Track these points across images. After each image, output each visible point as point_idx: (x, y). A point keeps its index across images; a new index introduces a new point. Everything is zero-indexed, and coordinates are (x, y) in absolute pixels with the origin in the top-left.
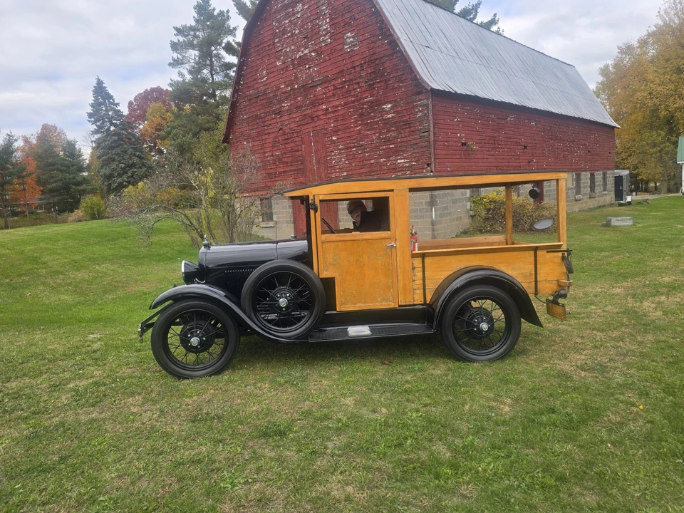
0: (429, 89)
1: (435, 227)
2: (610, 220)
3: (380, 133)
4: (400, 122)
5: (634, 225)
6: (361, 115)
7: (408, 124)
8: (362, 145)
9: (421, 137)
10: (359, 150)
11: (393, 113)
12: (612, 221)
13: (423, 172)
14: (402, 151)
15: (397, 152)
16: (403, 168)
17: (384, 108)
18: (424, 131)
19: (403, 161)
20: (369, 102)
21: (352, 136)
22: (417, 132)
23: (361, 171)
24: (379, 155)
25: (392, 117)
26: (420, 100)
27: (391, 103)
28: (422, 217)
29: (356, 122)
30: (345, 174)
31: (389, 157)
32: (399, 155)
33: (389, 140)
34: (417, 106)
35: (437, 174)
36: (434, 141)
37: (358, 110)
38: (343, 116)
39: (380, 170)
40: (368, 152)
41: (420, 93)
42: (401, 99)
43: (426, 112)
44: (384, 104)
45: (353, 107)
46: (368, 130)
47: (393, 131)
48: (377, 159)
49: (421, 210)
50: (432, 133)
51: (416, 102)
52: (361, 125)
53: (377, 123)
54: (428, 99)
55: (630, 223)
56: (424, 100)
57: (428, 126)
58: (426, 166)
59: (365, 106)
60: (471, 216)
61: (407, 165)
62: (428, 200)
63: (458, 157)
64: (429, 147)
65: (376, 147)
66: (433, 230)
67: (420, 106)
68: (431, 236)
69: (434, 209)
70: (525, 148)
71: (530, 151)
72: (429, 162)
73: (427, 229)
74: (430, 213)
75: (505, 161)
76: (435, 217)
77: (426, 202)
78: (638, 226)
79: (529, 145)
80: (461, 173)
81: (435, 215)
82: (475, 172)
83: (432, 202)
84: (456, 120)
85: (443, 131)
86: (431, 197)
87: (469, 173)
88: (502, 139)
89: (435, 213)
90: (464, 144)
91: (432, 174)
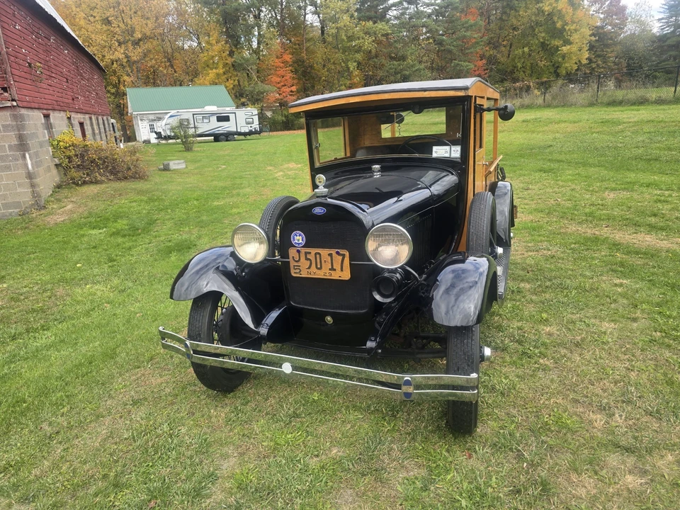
1: (35, 181)
2: (169, 164)
5: (186, 167)
12: (171, 164)
28: (8, 168)
35: (20, 103)
36: (7, 53)
49: (3, 158)
50: (2, 41)
55: (184, 166)
58: (0, 90)
60: (56, 165)
62: (15, 142)
63: (29, 82)
68: (30, 194)
69: (27, 156)
70: (68, 82)
71: (71, 86)
72: (6, 86)
73: (20, 185)
74: (21, 161)
75: (60, 95)
76: (32, 167)
77: (10, 147)
78: (189, 168)
79: (69, 78)
80: (36, 106)
81: (32, 164)
82: (46, 107)
83: (22, 146)
84: (17, 27)
85: (10, 40)
86: (21, 138)
87: (42, 106)
88: (53, 66)
89: (31, 160)
90: (30, 64)
91: (15, 104)
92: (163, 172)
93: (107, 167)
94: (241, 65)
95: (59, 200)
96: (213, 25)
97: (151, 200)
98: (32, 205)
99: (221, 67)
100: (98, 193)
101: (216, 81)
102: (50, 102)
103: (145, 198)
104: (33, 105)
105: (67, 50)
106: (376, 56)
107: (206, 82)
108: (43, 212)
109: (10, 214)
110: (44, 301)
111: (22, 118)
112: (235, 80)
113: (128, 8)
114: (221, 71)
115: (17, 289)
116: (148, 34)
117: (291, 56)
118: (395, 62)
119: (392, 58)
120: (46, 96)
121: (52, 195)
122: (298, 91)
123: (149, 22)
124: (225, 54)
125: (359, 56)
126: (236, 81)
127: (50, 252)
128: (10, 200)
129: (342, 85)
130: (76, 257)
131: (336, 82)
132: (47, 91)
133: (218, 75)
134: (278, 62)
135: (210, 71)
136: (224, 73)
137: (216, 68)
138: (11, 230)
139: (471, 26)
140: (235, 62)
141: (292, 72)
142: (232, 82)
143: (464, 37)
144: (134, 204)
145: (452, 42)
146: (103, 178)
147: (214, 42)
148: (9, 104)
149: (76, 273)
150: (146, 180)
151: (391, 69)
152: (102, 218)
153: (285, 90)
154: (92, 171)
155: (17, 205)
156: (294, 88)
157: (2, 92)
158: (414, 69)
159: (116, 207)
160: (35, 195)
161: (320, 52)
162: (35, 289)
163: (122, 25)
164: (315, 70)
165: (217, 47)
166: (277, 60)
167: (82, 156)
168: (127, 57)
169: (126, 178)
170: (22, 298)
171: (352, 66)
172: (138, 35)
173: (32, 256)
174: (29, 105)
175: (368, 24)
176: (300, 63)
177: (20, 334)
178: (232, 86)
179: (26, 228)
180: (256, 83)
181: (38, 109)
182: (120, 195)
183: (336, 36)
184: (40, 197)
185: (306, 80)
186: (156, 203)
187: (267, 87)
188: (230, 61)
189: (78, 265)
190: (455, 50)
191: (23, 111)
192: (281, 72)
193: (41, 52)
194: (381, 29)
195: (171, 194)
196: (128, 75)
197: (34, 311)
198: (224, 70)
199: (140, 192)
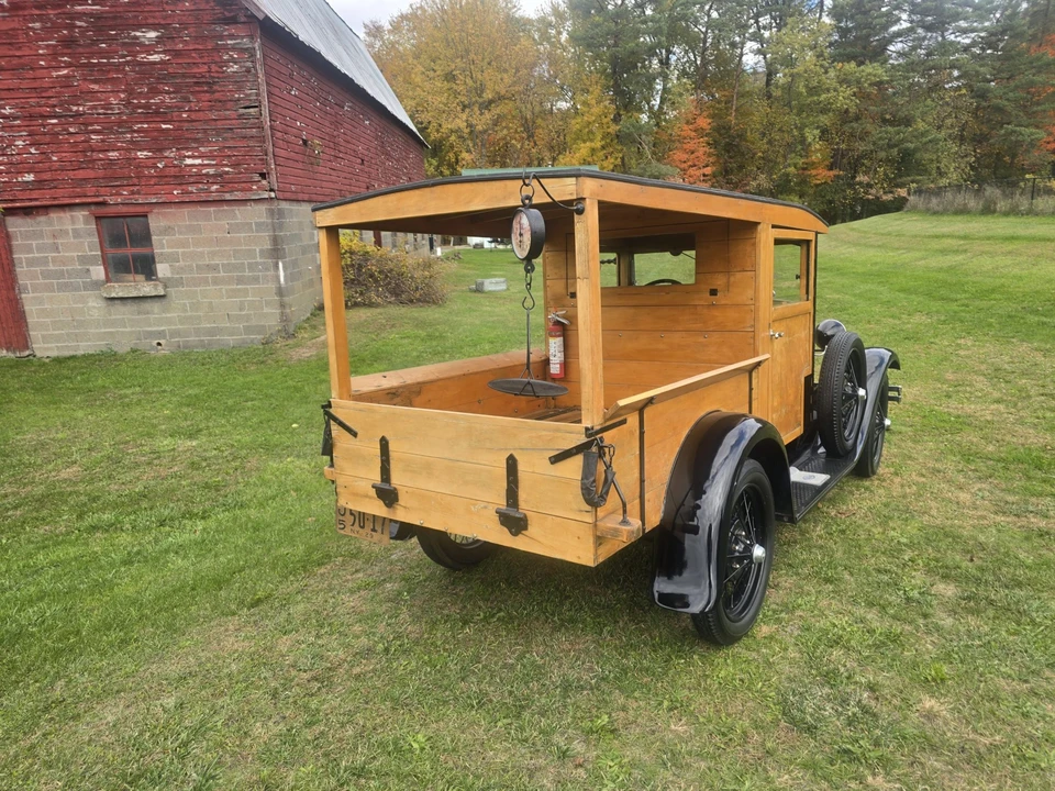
0: (261, 17)
1: (286, 299)
2: (482, 284)
3: (130, 92)
4: (184, 76)
5: (508, 289)
6: (68, 43)
7: (207, 84)
8: (78, 115)
9: (241, 116)
10: (70, 124)
11: (164, 52)
12: (486, 283)
13: (251, 190)
14: (196, 140)
15: (181, 141)
16: (200, 178)
17: (137, 38)
18: (247, 104)
19: (198, 161)
20: (91, 15)
21: (46, 89)
22: (229, 105)
23: (81, 174)
24: (132, 142)
25: (162, 62)
26: (232, 37)
27: (155, 30)
28: (256, 280)
29: (54, 55)
30: (30, 177)
31: (161, 150)
32: (187, 149)
33: (157, 113)
34: (226, 48)
35: (280, 195)
36: (272, 127)
37: (56, 28)
38: (13, 37)
39: (138, 177)
40: (95, 132)
41: (232, 21)
42: (185, 26)
43: (249, 64)
44: (138, 27)
45: (40, 18)
46: (95, 82)
47: (168, 93)
48: (128, 150)
49: (252, 267)
50: (265, 112)
51: (222, 38)
52: (68, 65)
53: (119, 68)
54: (252, 37)
55: (504, 287)
56: (243, 37)
57: (258, 95)
58: (257, 177)
59: (78, 23)
61: (211, 171)
62: (268, 246)
63: (300, 166)
64: (262, 140)
65: (120, 123)
66: (283, 306)
67: (233, 48)
68: (278, 317)
69: (281, 265)
70: (363, 164)
71: (367, 169)
72: (265, 171)
73: (268, 303)
74: (272, 273)
75: (347, 182)
76: (285, 280)
77: (261, 251)
78: (512, 290)
79: (366, 159)
80: (306, 197)
81: (285, 276)
82: (321, 198)
83: (276, 252)
84: (293, 93)
85: (279, 110)
86: (275, 240)
87: (314, 197)
88: (342, 143)
89: (284, 271)
90: (305, 142)
91: (273, 195)
92: (473, 294)
93: (389, 283)
94: (630, 135)
95: (314, 327)
96: (595, 77)
97: (430, 337)
98: (279, 331)
99: (599, 137)
100: (366, 321)
101: (590, 159)
102: (328, 191)
103: (423, 334)
104: (300, 196)
105: (369, 119)
106: (857, 118)
107: (574, 161)
108: (290, 342)
109: (252, 341)
110: (227, 474)
111: (281, 213)
112: (616, 158)
113: (480, 58)
114: (598, 144)
115: (204, 450)
116: (503, 92)
117: (709, 121)
118: (890, 129)
119: (885, 121)
120: (324, 184)
121: (308, 319)
122: (714, 175)
123: (505, 76)
124: (605, 120)
125: (825, 120)
126: (619, 160)
127: (273, 400)
128: (254, 322)
129: (789, 165)
130: (298, 412)
131: (780, 160)
132: (327, 178)
133: (593, 150)
134: (687, 130)
135: (582, 145)
136: (603, 148)
137: (592, 141)
138: (244, 364)
139: (1048, 65)
140: (619, 131)
141: (709, 144)
142: (612, 160)
143: (1032, 84)
144: (406, 341)
145: (1004, 93)
146: (379, 300)
147: (594, 102)
148: (266, 195)
149: (284, 439)
150: (440, 306)
151: (880, 138)
152: (355, 359)
153: (692, 173)
154: (368, 289)
155: (260, 329)
156: (708, 170)
157: (260, 179)
158: (924, 140)
159: (380, 343)
160: (284, 319)
161: (760, 111)
162: (226, 453)
163: (469, 81)
164: (747, 141)
165: (596, 110)
166: (686, 127)
167: (360, 266)
168: (470, 126)
169: (411, 301)
170: (204, 464)
171: (811, 135)
172: (488, 95)
173: (250, 403)
174: (294, 197)
175: (847, 66)
176: (723, 131)
177: (172, 519)
178: (611, 167)
179: (262, 362)
180: (649, 163)
181: (310, 201)
182: (393, 326)
183: (788, 88)
184: (291, 321)
185: (731, 157)
186: (434, 343)
187: (664, 168)
188: (614, 128)
189: (294, 425)
190: (1009, 107)
191: (284, 205)
192: (691, 145)
193: (327, 123)
194: (869, 74)
195: (461, 330)
196: (469, 151)
197: (207, 486)
198: (603, 143)
199: (420, 324)
